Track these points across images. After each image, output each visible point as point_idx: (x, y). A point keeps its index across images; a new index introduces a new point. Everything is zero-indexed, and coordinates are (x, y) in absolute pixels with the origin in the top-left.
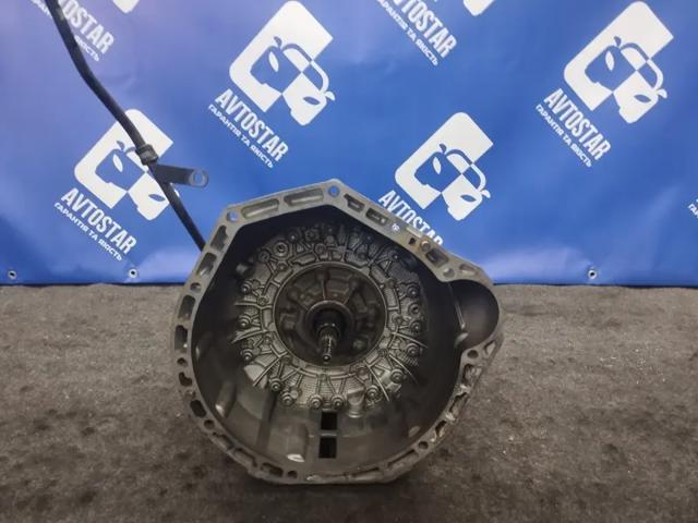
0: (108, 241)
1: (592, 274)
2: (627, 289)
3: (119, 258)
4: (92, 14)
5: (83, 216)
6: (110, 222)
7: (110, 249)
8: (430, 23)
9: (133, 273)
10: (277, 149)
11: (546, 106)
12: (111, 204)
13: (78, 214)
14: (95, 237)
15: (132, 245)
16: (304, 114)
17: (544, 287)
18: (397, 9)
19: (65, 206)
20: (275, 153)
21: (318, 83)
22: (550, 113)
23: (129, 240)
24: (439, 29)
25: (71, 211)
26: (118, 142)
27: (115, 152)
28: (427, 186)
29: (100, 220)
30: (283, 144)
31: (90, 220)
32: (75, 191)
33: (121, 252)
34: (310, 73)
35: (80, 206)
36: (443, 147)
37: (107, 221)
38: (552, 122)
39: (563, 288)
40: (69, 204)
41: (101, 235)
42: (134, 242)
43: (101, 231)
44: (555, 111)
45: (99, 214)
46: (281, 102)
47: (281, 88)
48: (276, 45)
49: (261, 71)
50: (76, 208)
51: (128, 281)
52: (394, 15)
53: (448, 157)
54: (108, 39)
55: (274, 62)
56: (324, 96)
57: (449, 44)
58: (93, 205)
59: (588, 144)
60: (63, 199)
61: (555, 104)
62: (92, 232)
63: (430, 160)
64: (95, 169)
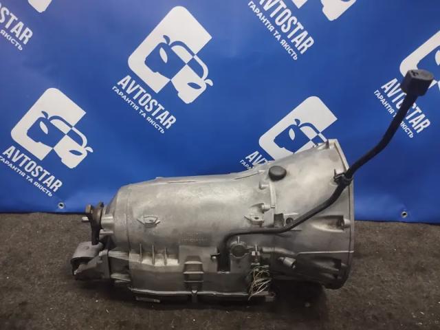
0: (41, 183)
1: (405, 214)
2: (429, 226)
3: (50, 194)
4: (13, 13)
5: (21, 165)
6: (41, 170)
7: (43, 189)
8: (293, 27)
9: (61, 205)
10: (168, 120)
11: (382, 91)
12: (41, 158)
13: (17, 164)
14: (31, 180)
15: (60, 186)
16: (188, 96)
17: (367, 224)
18: (266, 14)
19: (6, 159)
20: (166, 122)
21: (199, 72)
22: (385, 96)
23: (56, 182)
24: (300, 32)
25: (11, 162)
26: (43, 112)
27: (40, 119)
28: (284, 148)
29: (34, 169)
30: (172, 117)
31: (26, 168)
32: (13, 148)
33: (51, 191)
34: (193, 64)
35: (18, 159)
36: (298, 121)
37: (39, 169)
38: (386, 104)
39: (381, 224)
40: (9, 157)
41: (36, 179)
42: (61, 184)
43: (35, 176)
44: (389, 95)
45: (33, 164)
46: (170, 86)
47: (170, 76)
48: (165, 42)
49: (153, 62)
50: (14, 160)
51: (57, 211)
52: (264, 19)
53: (301, 129)
54: (28, 34)
55: (164, 55)
56: (204, 82)
57: (308, 44)
58: (27, 158)
59: (413, 121)
60: (4, 153)
61: (390, 90)
62: (28, 177)
63: (287, 130)
64: (26, 132)
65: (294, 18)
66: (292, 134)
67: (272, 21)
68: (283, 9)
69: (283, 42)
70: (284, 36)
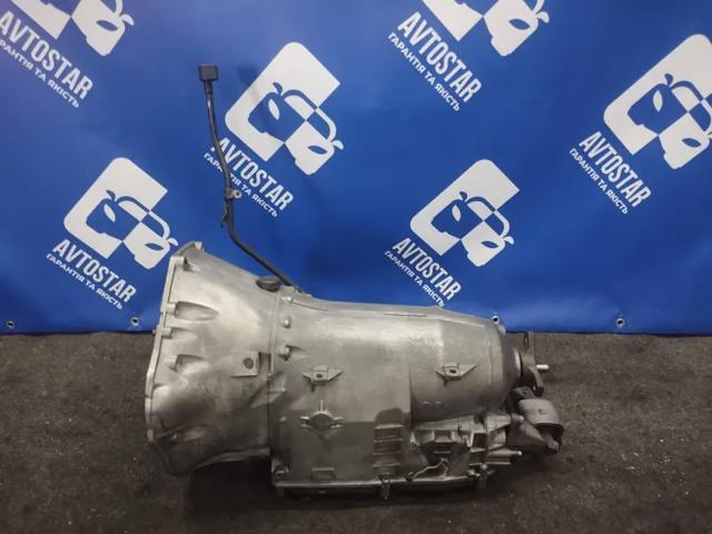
0: (106, 290)
1: (620, 322)
2: (655, 337)
3: (119, 306)
4: (66, 57)
5: (78, 266)
6: (107, 272)
7: (109, 298)
8: (452, 66)
9: (135, 321)
10: (281, 198)
11: (581, 150)
12: (106, 255)
13: (72, 265)
14: (93, 287)
15: (132, 293)
16: (310, 164)
17: (566, 337)
18: (414, 49)
19: (58, 257)
20: (279, 201)
21: (324, 131)
22: (585, 156)
23: (128, 289)
24: (461, 72)
25: (64, 261)
26: (109, 192)
27: (104, 202)
28: (446, 233)
29: (96, 271)
30: (287, 193)
31: (85, 270)
32: (66, 243)
33: (121, 301)
34: (315, 121)
35: (75, 256)
36: (463, 194)
37: (104, 271)
38: (587, 167)
39: (588, 337)
40: (61, 255)
41: (99, 285)
42: (134, 291)
43: (98, 280)
44: (591, 155)
45: (94, 264)
46: (284, 151)
47: (284, 137)
48: (275, 91)
49: (260, 118)
50: (69, 258)
51: (130, 329)
52: (411, 57)
53: (469, 205)
54: (86, 84)
55: (274, 110)
56: (331, 145)
57: (473, 88)
58: (87, 256)
59: (626, 190)
60: (55, 250)
61: (592, 148)
62: (88, 282)
63: (450, 208)
64: (85, 220)
65: (452, 54)
66: (457, 214)
67: (423, 59)
68: (436, 43)
69: (439, 87)
70: (440, 78)
